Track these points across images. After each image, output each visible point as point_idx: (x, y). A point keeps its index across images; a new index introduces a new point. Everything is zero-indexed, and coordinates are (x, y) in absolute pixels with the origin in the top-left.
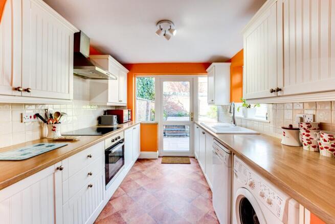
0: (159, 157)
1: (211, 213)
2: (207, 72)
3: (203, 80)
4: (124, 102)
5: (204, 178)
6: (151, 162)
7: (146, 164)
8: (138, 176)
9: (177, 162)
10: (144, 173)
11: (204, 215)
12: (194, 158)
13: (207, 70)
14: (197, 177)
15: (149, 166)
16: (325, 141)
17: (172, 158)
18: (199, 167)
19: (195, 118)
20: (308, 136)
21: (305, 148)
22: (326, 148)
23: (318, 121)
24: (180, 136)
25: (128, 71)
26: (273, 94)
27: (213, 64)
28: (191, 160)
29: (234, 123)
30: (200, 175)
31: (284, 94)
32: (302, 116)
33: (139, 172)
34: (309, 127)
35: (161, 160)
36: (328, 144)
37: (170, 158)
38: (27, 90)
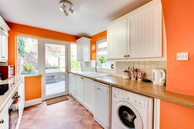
0: (43, 101)
1: (94, 123)
2: (76, 42)
3: (74, 47)
5: (81, 105)
6: (37, 107)
7: (33, 110)
8: (31, 122)
9: (59, 101)
10: (35, 118)
11: (92, 125)
12: (69, 95)
13: (77, 40)
14: (76, 107)
15: (37, 110)
16: (140, 75)
17: (54, 99)
18: (75, 100)
19: (69, 69)
20: (134, 74)
21: (132, 79)
22: (140, 78)
23: (135, 68)
24: (51, 83)
25: (9, 29)
27: (83, 38)
28: (68, 97)
29: (96, 71)
30: (78, 105)
33: (29, 119)
35: (45, 103)
36: (141, 76)
37: (52, 100)
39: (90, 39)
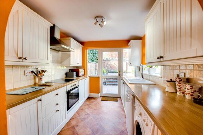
0: (100, 97)
1: (125, 130)
2: (128, 46)
3: (126, 51)
4: (80, 64)
5: (123, 110)
6: (95, 99)
7: (92, 100)
8: (87, 107)
9: (110, 100)
10: (90, 105)
11: (121, 131)
12: (120, 98)
13: (129, 44)
14: (120, 110)
15: (94, 101)
16: (188, 89)
17: (107, 98)
18: (122, 104)
19: (121, 74)
20: (179, 86)
21: (178, 93)
22: (189, 94)
24: (114, 85)
25: (82, 46)
26: (159, 60)
27: (132, 41)
28: (118, 99)
29: (142, 78)
30: (122, 108)
31: (164, 60)
32: (178, 73)
33: (88, 105)
34: (180, 80)
35: (101, 98)
36: (190, 91)
37: (106, 98)
38: (25, 59)
39: (141, 41)
